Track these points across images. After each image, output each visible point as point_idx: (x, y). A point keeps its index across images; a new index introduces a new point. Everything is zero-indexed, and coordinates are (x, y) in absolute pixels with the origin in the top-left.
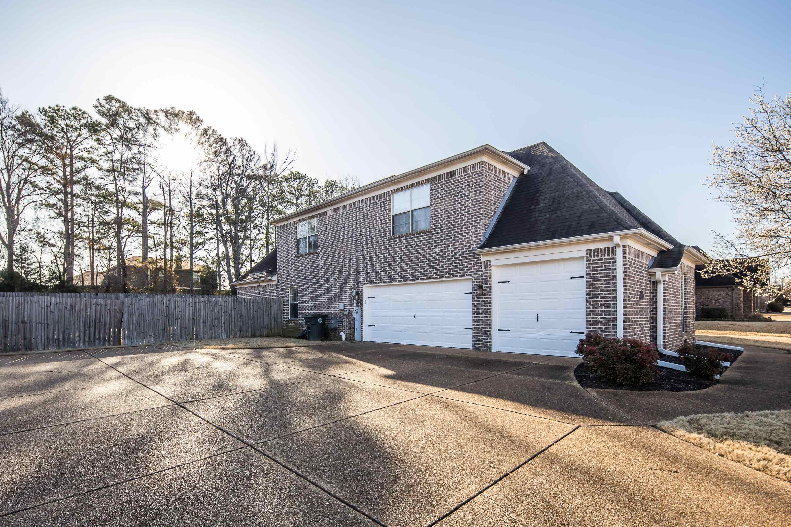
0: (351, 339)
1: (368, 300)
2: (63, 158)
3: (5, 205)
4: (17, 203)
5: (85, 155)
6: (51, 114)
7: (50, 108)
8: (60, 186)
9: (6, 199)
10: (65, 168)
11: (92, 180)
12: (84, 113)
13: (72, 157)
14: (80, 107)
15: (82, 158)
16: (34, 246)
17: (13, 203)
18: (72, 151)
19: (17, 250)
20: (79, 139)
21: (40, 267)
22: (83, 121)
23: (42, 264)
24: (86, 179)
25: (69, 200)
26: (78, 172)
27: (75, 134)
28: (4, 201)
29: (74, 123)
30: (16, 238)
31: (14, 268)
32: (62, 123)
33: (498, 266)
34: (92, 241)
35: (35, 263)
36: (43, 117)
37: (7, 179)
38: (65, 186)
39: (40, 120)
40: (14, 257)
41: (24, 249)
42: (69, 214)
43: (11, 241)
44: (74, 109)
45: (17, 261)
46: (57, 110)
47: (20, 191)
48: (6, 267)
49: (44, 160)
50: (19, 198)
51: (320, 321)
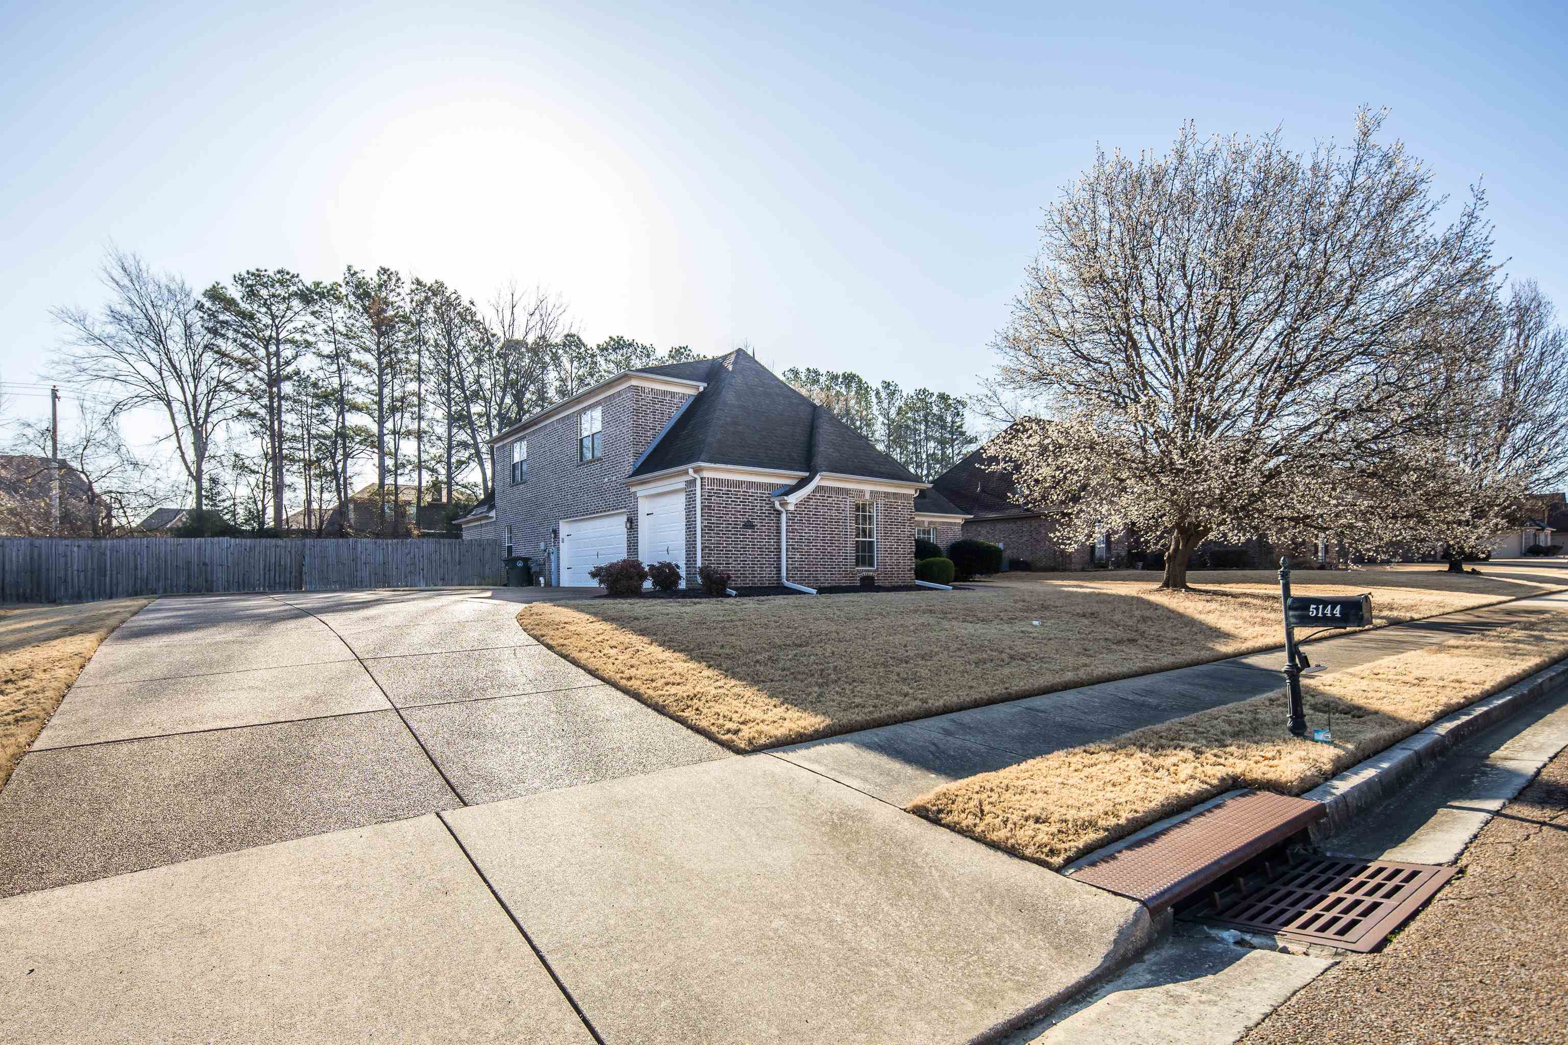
0: (548, 584)
1: (566, 539)
2: (267, 343)
3: (191, 424)
4: (205, 421)
5: (298, 337)
6: (249, 282)
7: (248, 273)
8: (264, 387)
9: (192, 417)
10: (269, 360)
11: (307, 374)
12: (293, 276)
13: (278, 342)
14: (287, 269)
15: (293, 342)
16: (227, 475)
17: (201, 421)
18: (278, 334)
19: (206, 484)
20: (289, 314)
21: (234, 504)
22: (293, 289)
23: (237, 501)
24: (297, 373)
25: (275, 405)
26: (288, 363)
27: (283, 307)
28: (190, 420)
29: (281, 291)
30: (205, 466)
31: (204, 508)
32: (264, 292)
33: (646, 497)
34: (308, 464)
35: (228, 499)
36: (239, 287)
37: (193, 389)
38: (270, 385)
39: (235, 292)
40: (204, 493)
41: (214, 481)
42: (276, 427)
43: (199, 471)
44: (279, 272)
45: (207, 497)
46: (257, 275)
47: (209, 404)
48: (194, 505)
49: (241, 351)
50: (207, 414)
51: (520, 564)
